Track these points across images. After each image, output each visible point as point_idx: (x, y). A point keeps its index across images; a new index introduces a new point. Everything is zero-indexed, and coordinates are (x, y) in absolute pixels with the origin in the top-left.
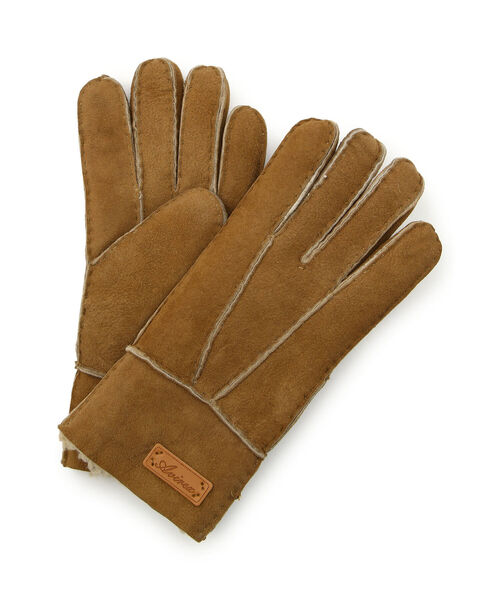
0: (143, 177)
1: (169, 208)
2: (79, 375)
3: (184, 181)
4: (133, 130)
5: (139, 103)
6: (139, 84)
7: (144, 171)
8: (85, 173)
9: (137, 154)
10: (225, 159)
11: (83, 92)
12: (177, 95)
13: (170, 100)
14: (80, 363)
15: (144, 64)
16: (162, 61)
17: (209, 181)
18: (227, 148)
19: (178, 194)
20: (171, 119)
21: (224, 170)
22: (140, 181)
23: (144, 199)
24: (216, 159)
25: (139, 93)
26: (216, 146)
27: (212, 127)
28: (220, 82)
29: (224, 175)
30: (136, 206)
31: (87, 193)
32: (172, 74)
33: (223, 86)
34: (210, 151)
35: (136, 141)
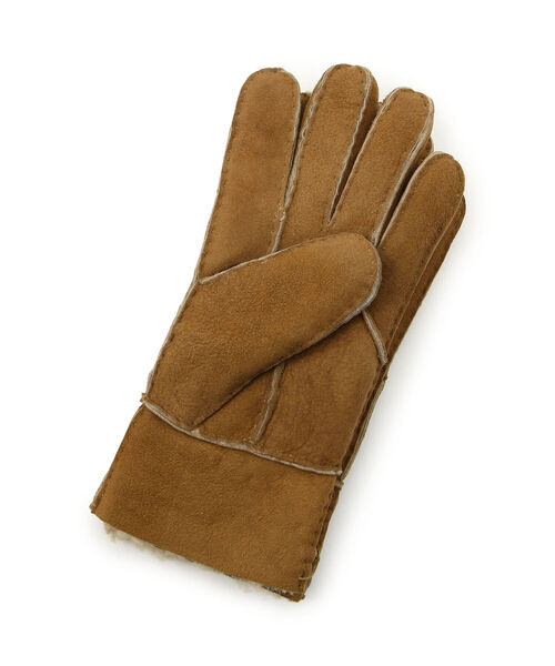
0: (293, 195)
1: (315, 247)
2: (143, 410)
3: (343, 216)
4: (298, 137)
5: (317, 109)
6: (325, 87)
7: (296, 190)
8: (224, 172)
9: (295, 167)
10: (403, 209)
11: (252, 78)
12: (365, 113)
13: (354, 117)
14: (149, 396)
15: (338, 67)
16: (361, 71)
17: (373, 227)
18: (409, 196)
19: (331, 232)
20: (349, 139)
21: (397, 221)
22: (288, 200)
23: (286, 223)
24: (390, 204)
25: (321, 98)
26: (396, 189)
27: (399, 164)
28: (426, 115)
29: (395, 226)
30: (272, 227)
31: (220, 196)
32: (367, 87)
33: (428, 121)
34: (387, 192)
35: (298, 154)
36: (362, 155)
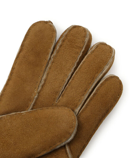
0: (43, 86)
1: (48, 111)
3: (63, 100)
4: (50, 59)
5: (61, 46)
6: (66, 36)
7: (44, 84)
8: (13, 68)
9: (46, 73)
10: (91, 100)
11: (34, 25)
12: (83, 52)
13: (78, 53)
15: (75, 27)
16: (85, 30)
17: (76, 106)
18: (95, 94)
19: (56, 106)
20: (73, 64)
21: (87, 105)
22: (40, 88)
23: (37, 99)
24: (86, 97)
25: (63, 41)
26: (90, 90)
27: (93, 79)
28: (110, 58)
29: (86, 107)
30: (30, 100)
31: (9, 80)
32: (87, 40)
33: (111, 60)
34: (85, 91)
35: (49, 66)
36: (77, 72)
